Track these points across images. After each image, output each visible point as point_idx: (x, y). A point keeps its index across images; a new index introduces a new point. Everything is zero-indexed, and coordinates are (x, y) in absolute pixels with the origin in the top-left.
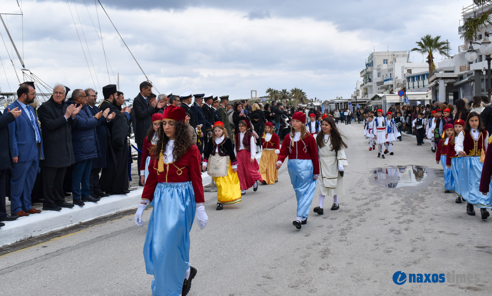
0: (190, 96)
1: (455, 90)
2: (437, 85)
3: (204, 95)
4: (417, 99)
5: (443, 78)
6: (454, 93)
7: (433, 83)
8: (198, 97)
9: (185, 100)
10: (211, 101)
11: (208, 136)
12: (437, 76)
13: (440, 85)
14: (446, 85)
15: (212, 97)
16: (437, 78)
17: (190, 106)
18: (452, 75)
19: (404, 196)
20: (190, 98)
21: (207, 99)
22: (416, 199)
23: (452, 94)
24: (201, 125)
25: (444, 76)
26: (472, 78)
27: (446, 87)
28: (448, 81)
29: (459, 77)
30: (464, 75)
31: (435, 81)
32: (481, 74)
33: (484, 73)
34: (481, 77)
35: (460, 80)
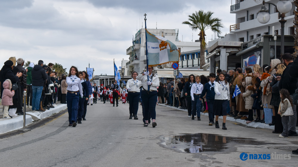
2: (219, 52)
5: (225, 47)
7: (215, 53)
12: (219, 45)
13: (221, 54)
14: (228, 54)
16: (219, 47)
18: (235, 44)
25: (226, 45)
26: (261, 45)
27: (228, 56)
28: (230, 50)
29: (242, 46)
30: (248, 44)
31: (217, 49)
32: (271, 40)
33: (275, 38)
34: (271, 44)
35: (243, 50)
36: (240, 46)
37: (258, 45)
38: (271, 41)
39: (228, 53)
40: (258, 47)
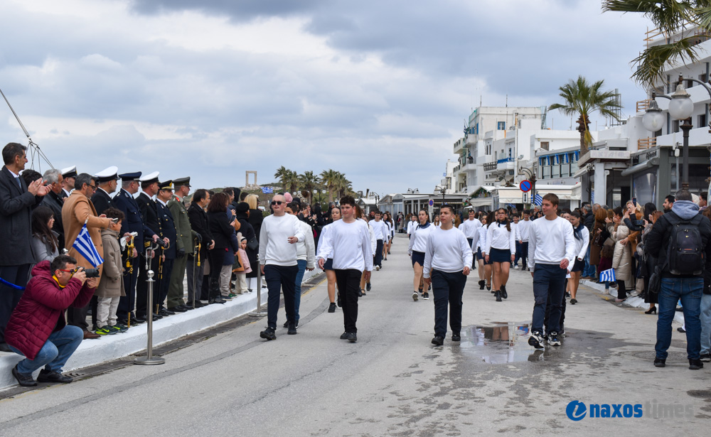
0: (114, 177)
1: (625, 184)
2: (591, 173)
3: (139, 174)
5: (602, 161)
6: (623, 188)
7: (585, 169)
8: (129, 178)
9: (103, 184)
10: (155, 187)
11: (147, 256)
12: (592, 157)
13: (596, 172)
14: (608, 173)
15: (155, 180)
16: (592, 160)
17: (112, 196)
18: (619, 155)
19: (514, 380)
20: (113, 182)
21: (146, 184)
22: (536, 387)
23: (620, 190)
24: (134, 234)
25: (603, 157)
26: (655, 163)
27: (608, 176)
28: (610, 167)
29: (632, 158)
30: (640, 157)
31: (588, 164)
32: (670, 155)
33: (677, 153)
34: (672, 161)
35: (634, 165)
36: (629, 158)
37: (651, 162)
38: (673, 156)
39: (608, 171)
40: (650, 166)
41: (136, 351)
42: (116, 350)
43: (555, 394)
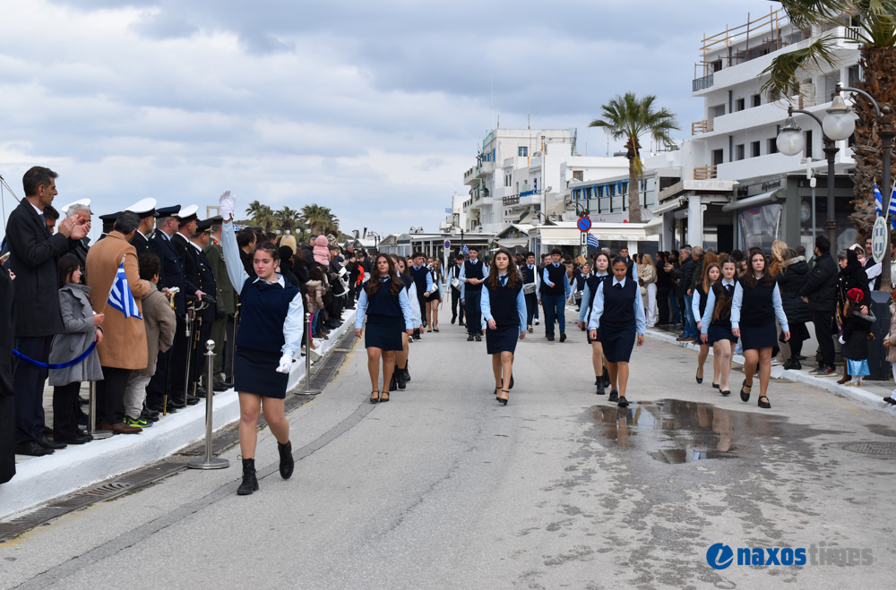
0: (151, 213)
1: (725, 221)
2: (685, 205)
3: (177, 208)
4: (630, 238)
5: (698, 193)
6: (719, 227)
7: (676, 203)
8: (166, 213)
10: (193, 225)
12: (686, 188)
13: (690, 205)
14: (705, 208)
16: (685, 192)
18: (719, 186)
19: (723, 488)
20: (150, 219)
21: (183, 222)
23: (716, 229)
24: (175, 289)
25: (700, 188)
26: (781, 196)
27: (704, 212)
28: (708, 200)
29: (736, 190)
30: (750, 188)
31: (681, 197)
32: (802, 185)
33: (813, 183)
34: (803, 192)
35: (740, 199)
36: (731, 189)
37: (774, 195)
38: (804, 187)
39: (705, 206)
40: (774, 200)
41: (179, 448)
42: (158, 449)
43: (795, 510)
